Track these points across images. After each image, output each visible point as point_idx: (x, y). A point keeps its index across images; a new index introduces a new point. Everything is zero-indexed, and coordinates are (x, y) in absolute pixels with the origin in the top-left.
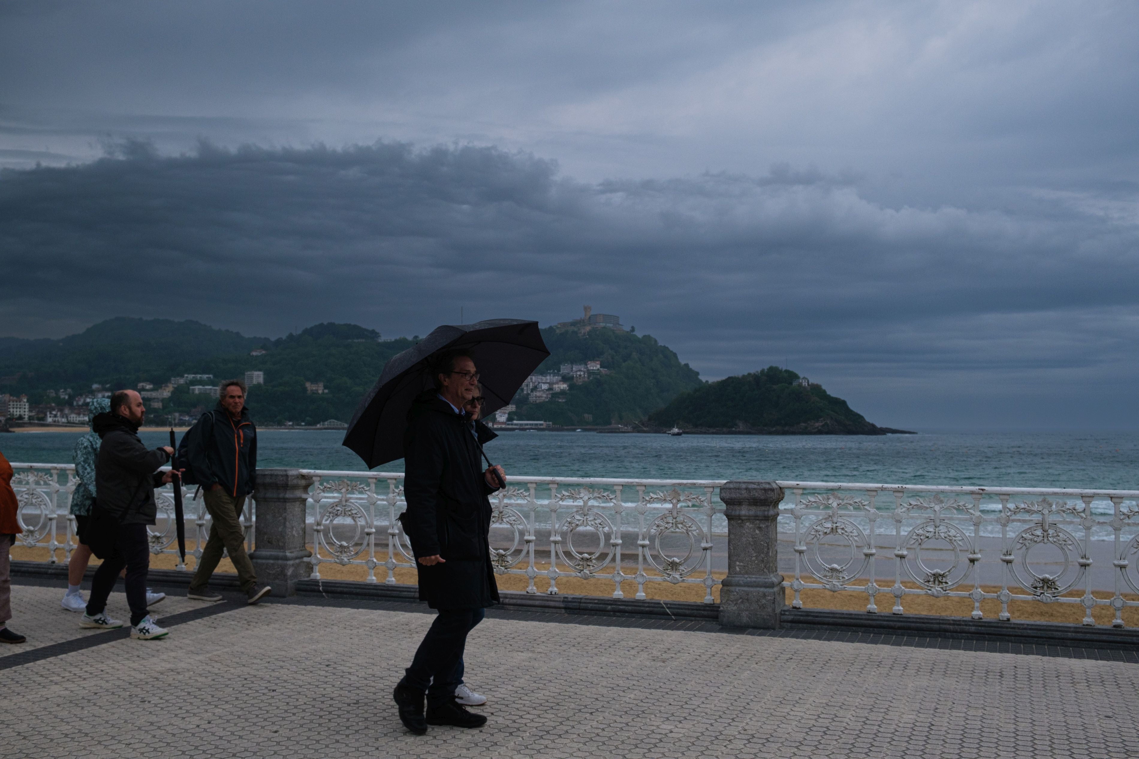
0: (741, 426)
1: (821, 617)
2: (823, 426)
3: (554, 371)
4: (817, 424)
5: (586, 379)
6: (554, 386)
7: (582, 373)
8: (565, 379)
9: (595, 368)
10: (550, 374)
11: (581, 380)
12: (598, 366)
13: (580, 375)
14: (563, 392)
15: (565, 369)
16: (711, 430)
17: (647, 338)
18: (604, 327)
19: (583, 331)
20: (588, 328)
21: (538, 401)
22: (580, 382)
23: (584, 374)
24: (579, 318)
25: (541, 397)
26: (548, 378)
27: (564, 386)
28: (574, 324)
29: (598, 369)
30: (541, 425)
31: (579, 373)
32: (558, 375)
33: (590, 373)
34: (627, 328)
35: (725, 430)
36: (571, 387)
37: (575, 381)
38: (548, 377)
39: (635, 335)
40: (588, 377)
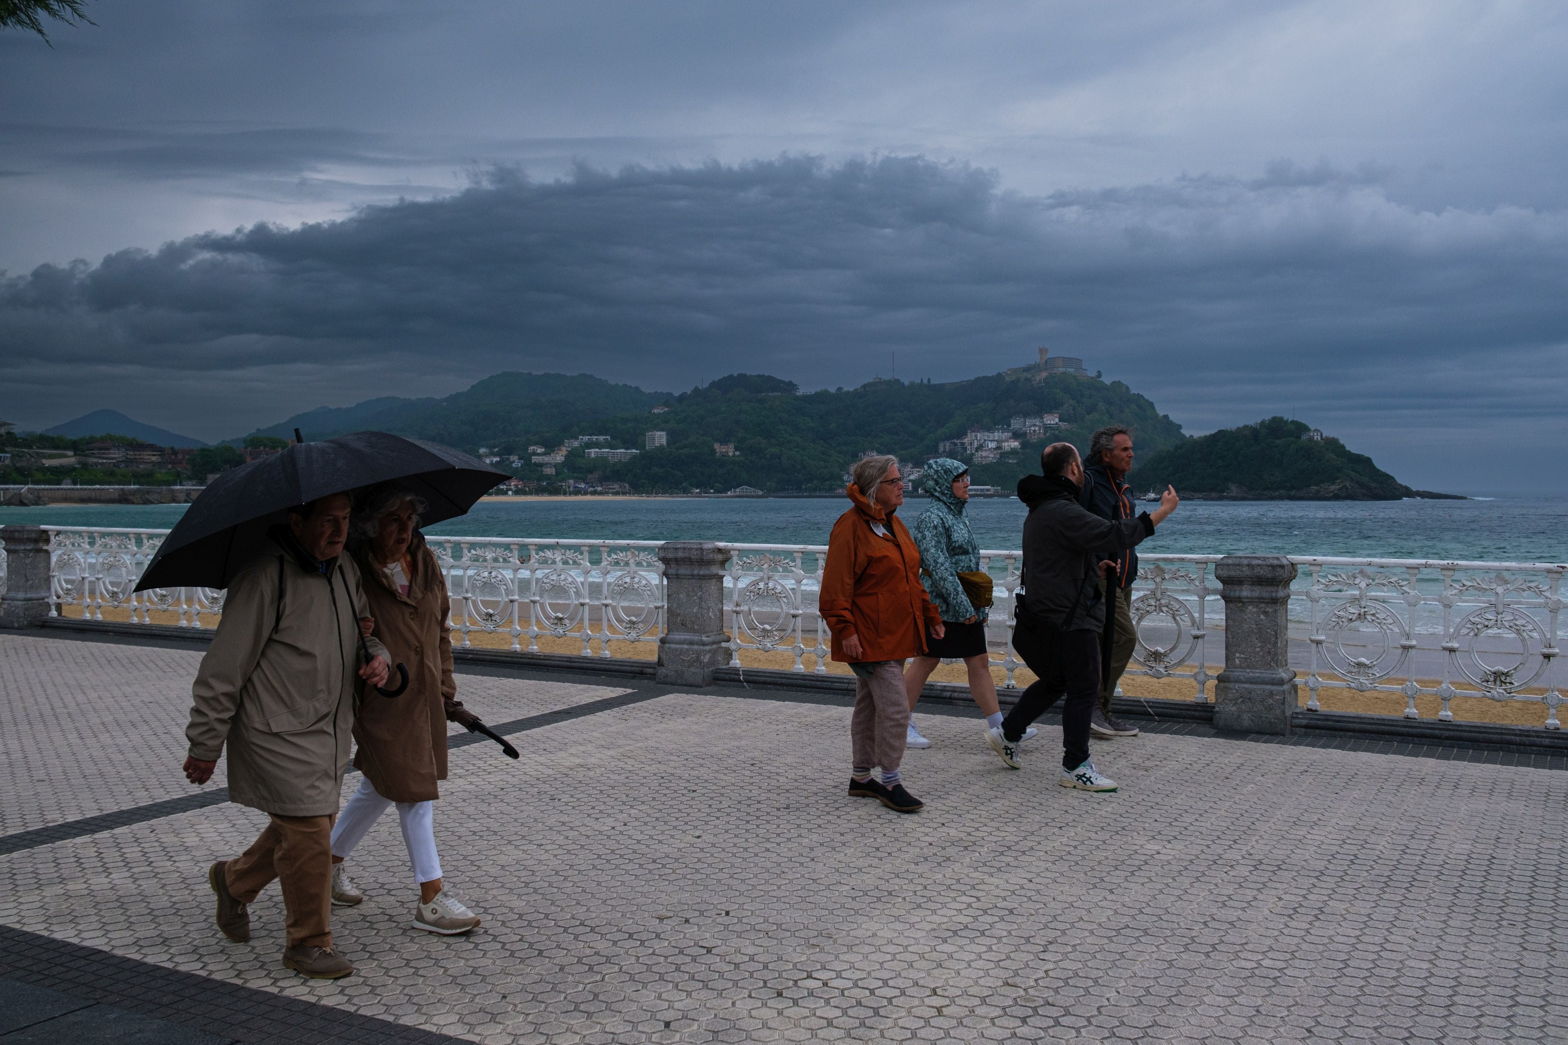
0: (1234, 490)
1: (1344, 722)
2: (1340, 489)
3: (1002, 426)
4: (1332, 488)
5: (1042, 436)
6: (1003, 444)
7: (1037, 428)
8: (1016, 435)
9: (1052, 422)
10: (998, 430)
11: (1036, 437)
12: (1057, 420)
13: (1035, 431)
14: (1013, 452)
15: (1016, 423)
17: (1117, 384)
18: (1064, 373)
19: (1038, 378)
20: (1044, 374)
21: (984, 463)
22: (1034, 439)
23: (1040, 429)
24: (1033, 363)
25: (988, 457)
26: (996, 435)
27: (1015, 444)
28: (1027, 369)
29: (1057, 424)
30: (988, 490)
31: (1033, 428)
32: (1008, 431)
33: (1046, 428)
34: (1092, 373)
35: (1214, 494)
36: (1024, 445)
37: (1028, 437)
38: (996, 434)
39: (1102, 382)
40: (1045, 433)
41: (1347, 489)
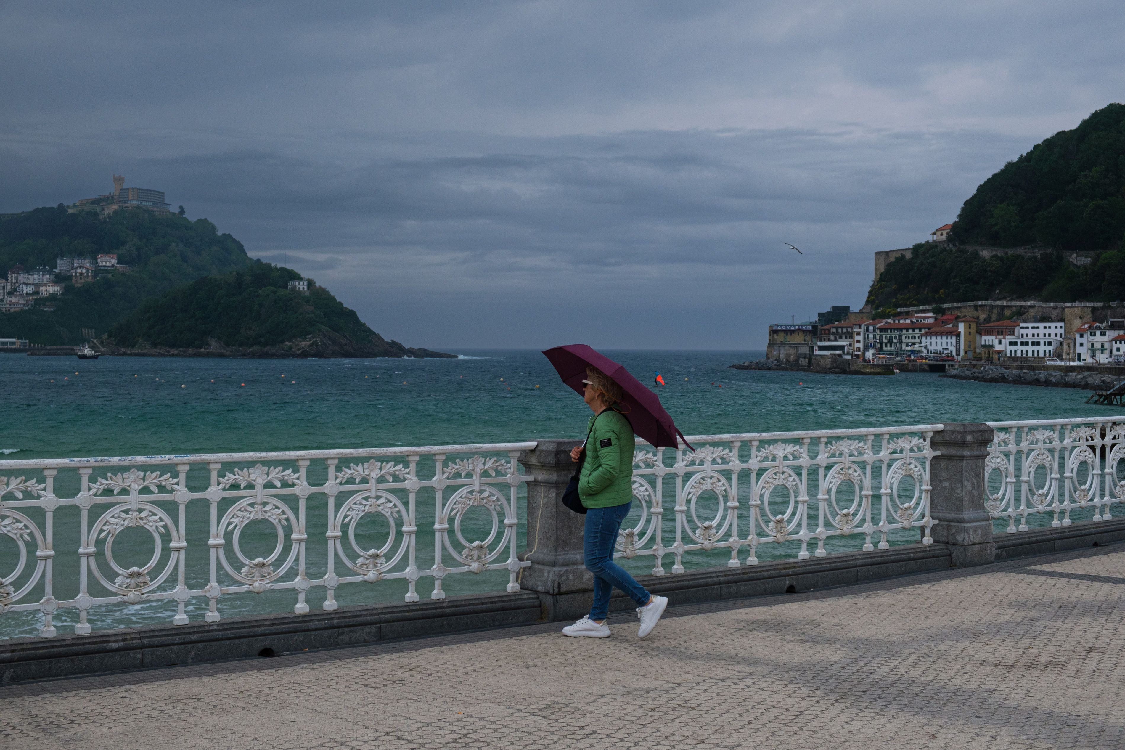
0: (214, 346)
2: (311, 345)
3: (44, 267)
4: (303, 343)
5: (90, 280)
6: (41, 288)
7: (84, 271)
8: (58, 279)
9: (108, 264)
10: (39, 271)
11: (83, 281)
12: (114, 261)
13: (81, 274)
14: (52, 298)
15: (62, 265)
16: (173, 351)
17: (203, 222)
18: (138, 207)
19: (107, 212)
20: (115, 207)
21: (12, 310)
22: (79, 283)
23: (88, 272)
24: (107, 194)
25: (18, 303)
26: (36, 278)
27: (52, 289)
28: (96, 202)
29: (113, 266)
30: (13, 343)
31: (79, 271)
32: (50, 272)
33: (98, 271)
34: (174, 209)
35: (190, 351)
36: (68, 290)
37: (74, 281)
38: (36, 276)
39: (186, 219)
40: (95, 276)
41: (317, 345)
